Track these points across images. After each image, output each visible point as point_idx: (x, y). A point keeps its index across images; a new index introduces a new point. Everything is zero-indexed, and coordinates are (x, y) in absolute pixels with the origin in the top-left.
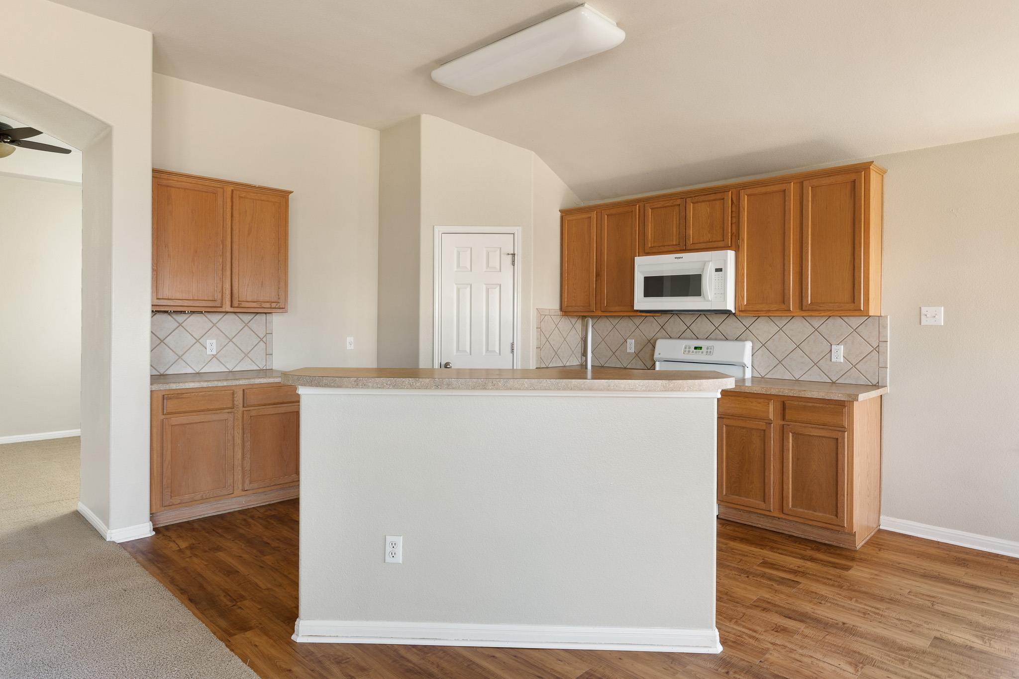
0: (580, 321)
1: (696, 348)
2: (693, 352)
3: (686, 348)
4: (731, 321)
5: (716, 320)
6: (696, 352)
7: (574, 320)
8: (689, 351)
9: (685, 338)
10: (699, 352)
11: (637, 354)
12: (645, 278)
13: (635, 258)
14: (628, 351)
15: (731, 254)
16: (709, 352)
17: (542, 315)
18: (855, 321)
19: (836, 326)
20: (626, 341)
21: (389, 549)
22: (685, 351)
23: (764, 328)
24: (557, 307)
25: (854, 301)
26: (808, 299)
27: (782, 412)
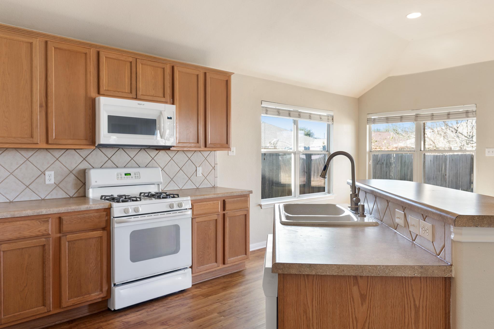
1: (126, 174)
2: (124, 178)
3: (118, 175)
6: (127, 178)
8: (121, 178)
9: (115, 168)
10: (129, 177)
11: (57, 185)
14: (47, 182)
16: (138, 176)
20: (44, 173)
22: (118, 178)
25: (227, 143)
26: (209, 141)
27: (223, 206)
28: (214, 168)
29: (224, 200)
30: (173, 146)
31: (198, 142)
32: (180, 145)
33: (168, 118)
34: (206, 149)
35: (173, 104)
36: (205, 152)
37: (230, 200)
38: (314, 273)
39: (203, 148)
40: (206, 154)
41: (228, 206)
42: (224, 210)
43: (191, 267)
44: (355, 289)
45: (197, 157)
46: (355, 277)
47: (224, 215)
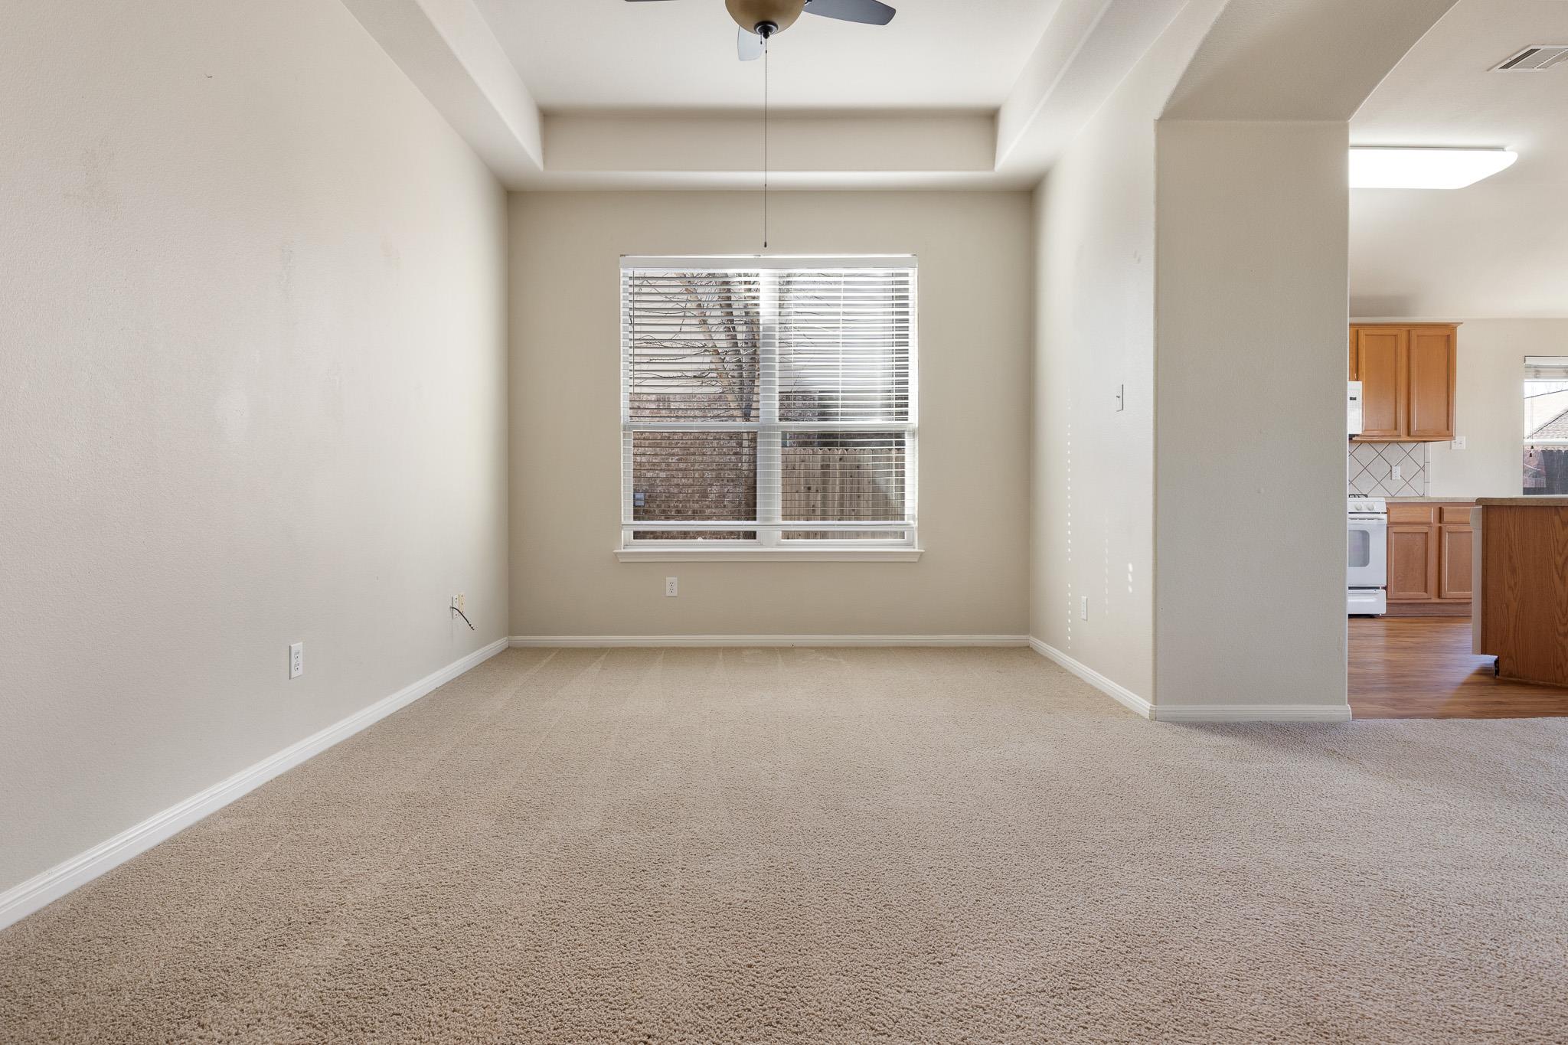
25: (1448, 429)
26: (1415, 427)
27: (1438, 517)
28: (1423, 469)
29: (1440, 508)
30: (1357, 435)
31: (1396, 429)
32: (1367, 433)
33: (1355, 399)
34: (1409, 439)
35: (1357, 380)
36: (1406, 444)
37: (1451, 508)
38: (1514, 504)
39: (1404, 438)
40: (1408, 447)
41: (1447, 517)
42: (1440, 522)
43: (1385, 588)
44: (1556, 519)
45: (1393, 452)
46: (1556, 507)
47: (1440, 528)
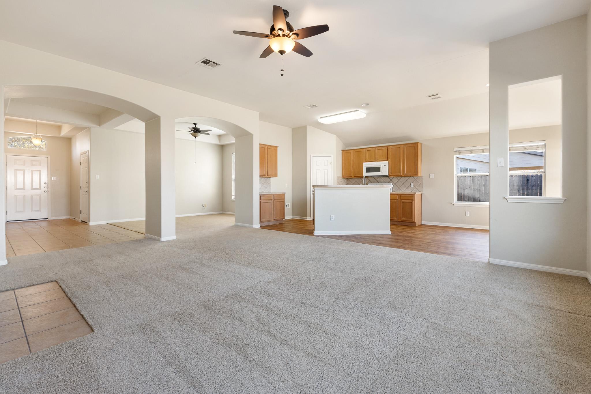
0: (346, 179)
4: (387, 178)
5: (383, 178)
7: (345, 179)
9: (375, 183)
12: (366, 168)
13: (364, 163)
15: (387, 162)
17: (338, 177)
18: (416, 178)
19: (412, 179)
21: (331, 218)
23: (395, 180)
24: (341, 176)
26: (405, 172)
27: (400, 197)
28: (421, 184)
31: (400, 173)
37: (403, 195)
39: (403, 175)
47: (400, 201)
